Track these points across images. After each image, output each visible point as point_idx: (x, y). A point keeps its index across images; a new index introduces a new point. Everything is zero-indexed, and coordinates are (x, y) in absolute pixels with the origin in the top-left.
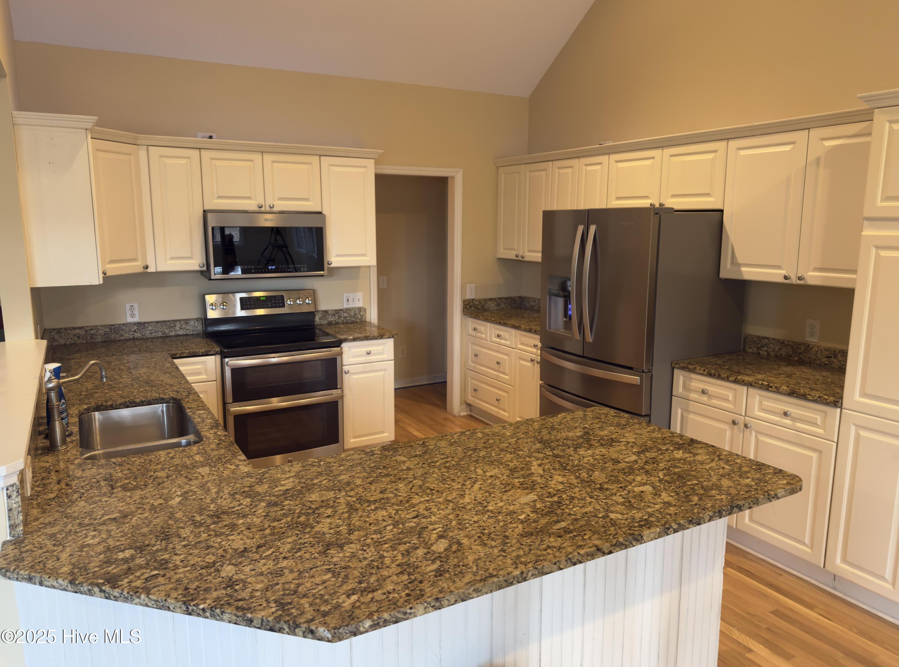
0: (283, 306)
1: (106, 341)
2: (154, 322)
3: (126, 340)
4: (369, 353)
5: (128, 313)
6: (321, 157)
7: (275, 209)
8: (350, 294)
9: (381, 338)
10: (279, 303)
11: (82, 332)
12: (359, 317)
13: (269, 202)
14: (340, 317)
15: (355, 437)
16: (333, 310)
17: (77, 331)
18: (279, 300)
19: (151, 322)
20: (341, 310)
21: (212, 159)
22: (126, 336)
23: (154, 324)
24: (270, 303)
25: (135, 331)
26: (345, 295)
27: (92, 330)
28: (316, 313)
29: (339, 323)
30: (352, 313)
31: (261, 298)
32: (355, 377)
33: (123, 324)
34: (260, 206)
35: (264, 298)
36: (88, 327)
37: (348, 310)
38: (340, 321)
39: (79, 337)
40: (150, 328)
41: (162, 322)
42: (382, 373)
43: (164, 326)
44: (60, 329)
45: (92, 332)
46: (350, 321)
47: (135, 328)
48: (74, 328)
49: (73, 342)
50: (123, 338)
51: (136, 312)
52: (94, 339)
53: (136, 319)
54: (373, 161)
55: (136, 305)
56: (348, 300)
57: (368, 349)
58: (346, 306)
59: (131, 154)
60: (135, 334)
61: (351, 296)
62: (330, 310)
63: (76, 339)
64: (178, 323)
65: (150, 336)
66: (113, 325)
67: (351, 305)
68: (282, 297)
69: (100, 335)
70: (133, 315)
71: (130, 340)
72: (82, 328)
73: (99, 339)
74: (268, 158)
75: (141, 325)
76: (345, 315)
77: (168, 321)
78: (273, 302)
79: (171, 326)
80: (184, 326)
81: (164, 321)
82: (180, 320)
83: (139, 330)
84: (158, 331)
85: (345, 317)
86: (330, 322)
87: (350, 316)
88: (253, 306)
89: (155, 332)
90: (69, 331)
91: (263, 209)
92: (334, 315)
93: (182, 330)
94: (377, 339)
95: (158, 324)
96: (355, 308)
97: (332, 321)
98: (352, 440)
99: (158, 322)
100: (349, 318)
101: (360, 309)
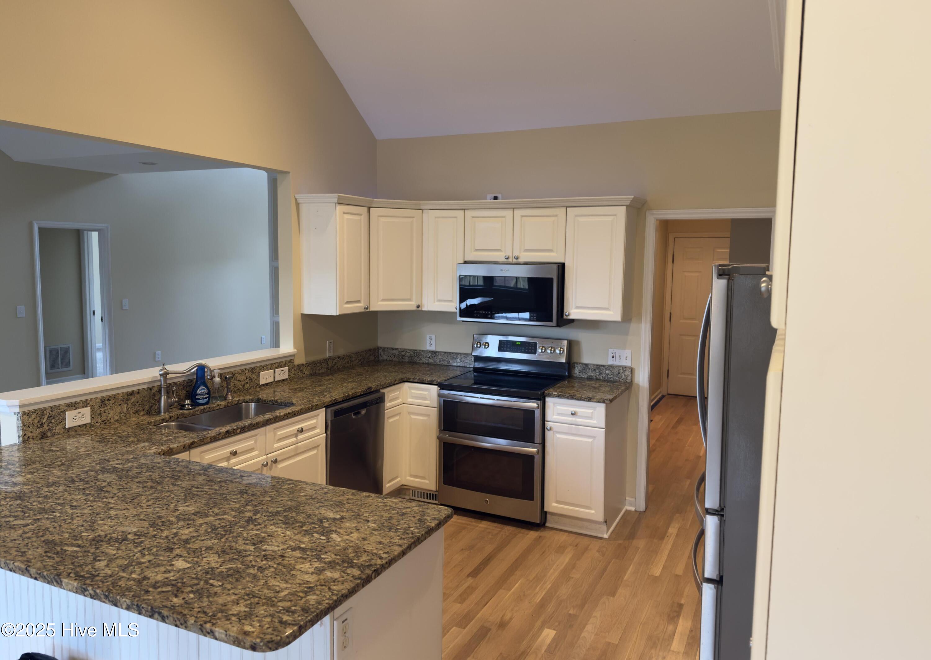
0: (535, 353)
1: (410, 362)
2: (443, 352)
3: (423, 363)
4: (573, 414)
5: (428, 342)
6: (568, 209)
7: (521, 260)
8: (615, 351)
9: (589, 401)
10: (531, 349)
11: (396, 352)
12: (623, 377)
13: (516, 254)
14: (601, 374)
15: (558, 502)
16: (594, 365)
17: (395, 352)
18: (532, 346)
19: (441, 352)
20: (603, 366)
21: (473, 217)
22: (424, 360)
23: (443, 354)
24: (523, 348)
25: (429, 358)
26: (610, 351)
27: (403, 351)
28: (576, 365)
29: (600, 380)
30: (615, 371)
31: (517, 343)
32: (558, 436)
33: (423, 351)
34: (507, 257)
35: (519, 343)
36: (401, 349)
37: (611, 367)
38: (601, 378)
39: (395, 356)
40: (440, 357)
41: (448, 353)
42: (590, 440)
43: (449, 356)
44: (385, 348)
45: (403, 353)
46: (612, 379)
47: (430, 355)
48: (393, 349)
49: (391, 359)
50: (421, 362)
51: (433, 342)
52: (403, 359)
53: (433, 348)
54: (624, 208)
55: (433, 337)
56: (613, 357)
57: (573, 409)
58: (610, 362)
59: (413, 217)
60: (430, 360)
61: (618, 352)
62: (591, 364)
63: (393, 357)
64: (459, 356)
65: (439, 363)
66: (416, 350)
67: (617, 362)
68: (536, 344)
69: (407, 356)
70: (431, 345)
71: (426, 364)
72: (397, 349)
73: (406, 360)
74: (518, 213)
75: (434, 353)
76: (607, 372)
77: (453, 353)
78: (527, 347)
79: (454, 358)
80: (463, 359)
81: (450, 353)
82: (461, 354)
83: (432, 356)
84: (445, 360)
85: (608, 375)
86: (590, 376)
87: (613, 374)
88: (508, 349)
89: (443, 361)
90: (389, 351)
91: (510, 260)
92: (595, 370)
93: (461, 363)
94: (584, 400)
95: (446, 355)
96: (619, 366)
97: (592, 376)
98: (554, 504)
99: (445, 353)
100: (612, 376)
101: (625, 368)
